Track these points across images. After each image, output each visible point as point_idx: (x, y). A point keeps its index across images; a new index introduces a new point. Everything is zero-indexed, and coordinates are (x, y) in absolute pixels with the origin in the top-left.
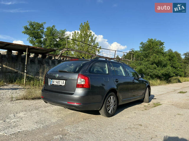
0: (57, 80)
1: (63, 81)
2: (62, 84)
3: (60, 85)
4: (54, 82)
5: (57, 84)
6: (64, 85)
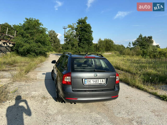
0: (94, 80)
1: (102, 80)
2: (101, 83)
3: (100, 84)
4: (90, 81)
5: (96, 83)
6: (104, 83)
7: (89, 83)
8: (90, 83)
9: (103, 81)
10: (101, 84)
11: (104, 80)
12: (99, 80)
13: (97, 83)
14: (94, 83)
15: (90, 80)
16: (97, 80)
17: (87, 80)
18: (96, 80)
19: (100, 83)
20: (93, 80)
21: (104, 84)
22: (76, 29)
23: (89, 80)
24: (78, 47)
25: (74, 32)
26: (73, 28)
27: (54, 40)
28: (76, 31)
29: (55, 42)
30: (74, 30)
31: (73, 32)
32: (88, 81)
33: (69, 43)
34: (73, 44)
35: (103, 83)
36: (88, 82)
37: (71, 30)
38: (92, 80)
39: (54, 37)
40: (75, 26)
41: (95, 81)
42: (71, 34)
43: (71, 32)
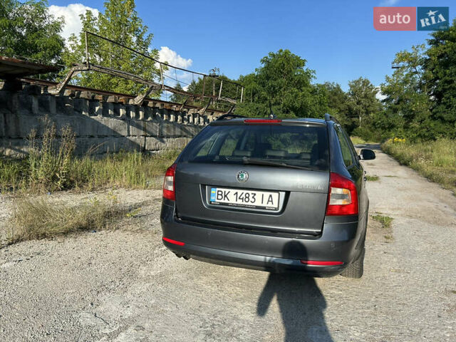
0: (240, 192)
2: (265, 205)
3: (257, 207)
4: (225, 196)
5: (244, 203)
6: (275, 205)
7: (222, 201)
8: (226, 201)
9: (270, 200)
10: (264, 208)
11: (275, 195)
12: (259, 194)
13: (249, 203)
14: (240, 202)
15: (227, 190)
16: (250, 192)
17: (218, 189)
18: (245, 192)
19: (258, 203)
20: (237, 193)
21: (276, 209)
22: (425, 64)
23: (223, 190)
24: (427, 121)
25: (416, 73)
26: (413, 62)
27: (365, 106)
28: (425, 68)
29: (368, 113)
30: (419, 68)
31: (412, 74)
32: (221, 195)
33: (395, 111)
34: (412, 111)
35: (270, 205)
36: (220, 197)
37: (408, 67)
38: (235, 191)
39: (366, 96)
40: (422, 54)
41: (243, 196)
42: (405, 82)
43: (405, 73)
